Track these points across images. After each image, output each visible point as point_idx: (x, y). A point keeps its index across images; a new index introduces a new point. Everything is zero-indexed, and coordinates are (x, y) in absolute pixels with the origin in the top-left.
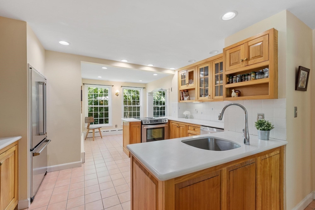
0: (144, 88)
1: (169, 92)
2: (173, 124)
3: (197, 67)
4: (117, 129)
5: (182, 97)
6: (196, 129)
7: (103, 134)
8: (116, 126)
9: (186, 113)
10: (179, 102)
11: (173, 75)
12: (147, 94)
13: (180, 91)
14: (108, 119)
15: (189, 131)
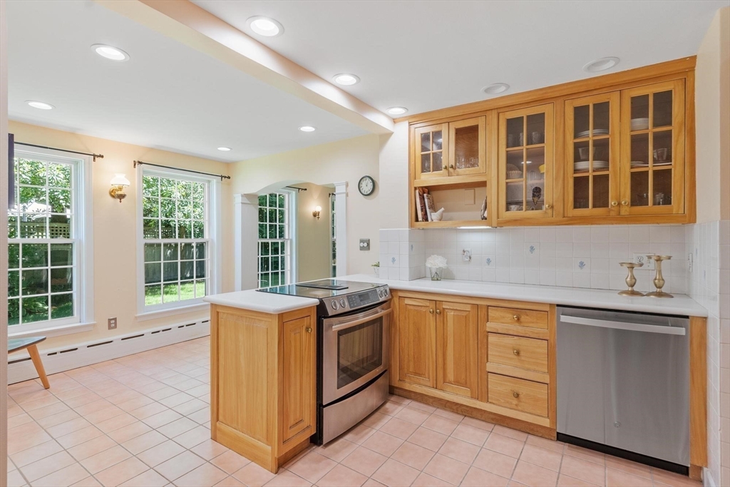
0: (222, 177)
1: (347, 195)
2: (407, 301)
3: (494, 114)
4: (115, 336)
5: (422, 210)
6: (523, 318)
7: (49, 365)
8: (112, 323)
9: (435, 262)
10: (411, 226)
11: (386, 136)
12: (238, 200)
13: (415, 189)
14: (69, 298)
15: (490, 326)
